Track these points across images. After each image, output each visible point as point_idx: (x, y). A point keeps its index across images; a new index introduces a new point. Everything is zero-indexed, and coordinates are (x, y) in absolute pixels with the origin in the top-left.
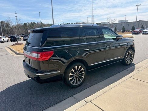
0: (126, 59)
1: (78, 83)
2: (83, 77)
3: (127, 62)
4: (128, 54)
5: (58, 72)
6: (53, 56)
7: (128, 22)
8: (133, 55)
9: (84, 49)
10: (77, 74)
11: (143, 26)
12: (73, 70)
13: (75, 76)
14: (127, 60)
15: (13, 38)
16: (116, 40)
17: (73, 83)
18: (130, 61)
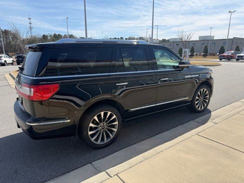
0: (196, 102)
1: (106, 141)
2: (115, 130)
3: (198, 107)
4: (199, 93)
5: (66, 121)
6: (58, 93)
7: (215, 39)
8: (208, 96)
9: (118, 83)
10: (104, 125)
11: (238, 47)
12: (96, 118)
13: (99, 129)
14: (197, 104)
15: (20, 59)
16: (178, 69)
17: (97, 140)
18: (204, 105)
